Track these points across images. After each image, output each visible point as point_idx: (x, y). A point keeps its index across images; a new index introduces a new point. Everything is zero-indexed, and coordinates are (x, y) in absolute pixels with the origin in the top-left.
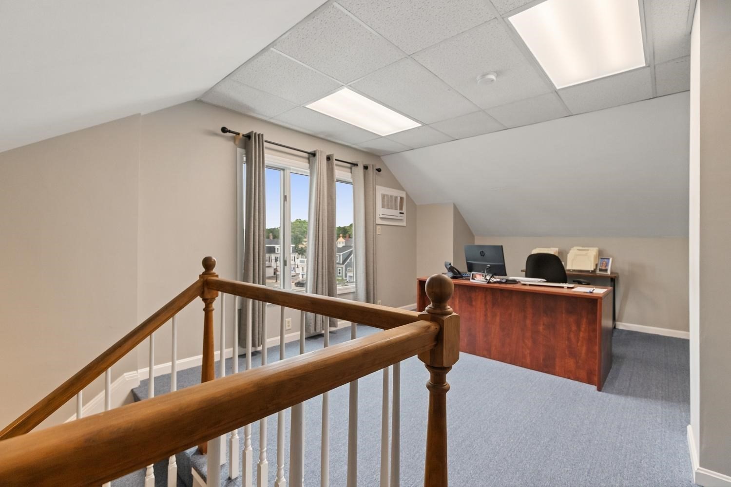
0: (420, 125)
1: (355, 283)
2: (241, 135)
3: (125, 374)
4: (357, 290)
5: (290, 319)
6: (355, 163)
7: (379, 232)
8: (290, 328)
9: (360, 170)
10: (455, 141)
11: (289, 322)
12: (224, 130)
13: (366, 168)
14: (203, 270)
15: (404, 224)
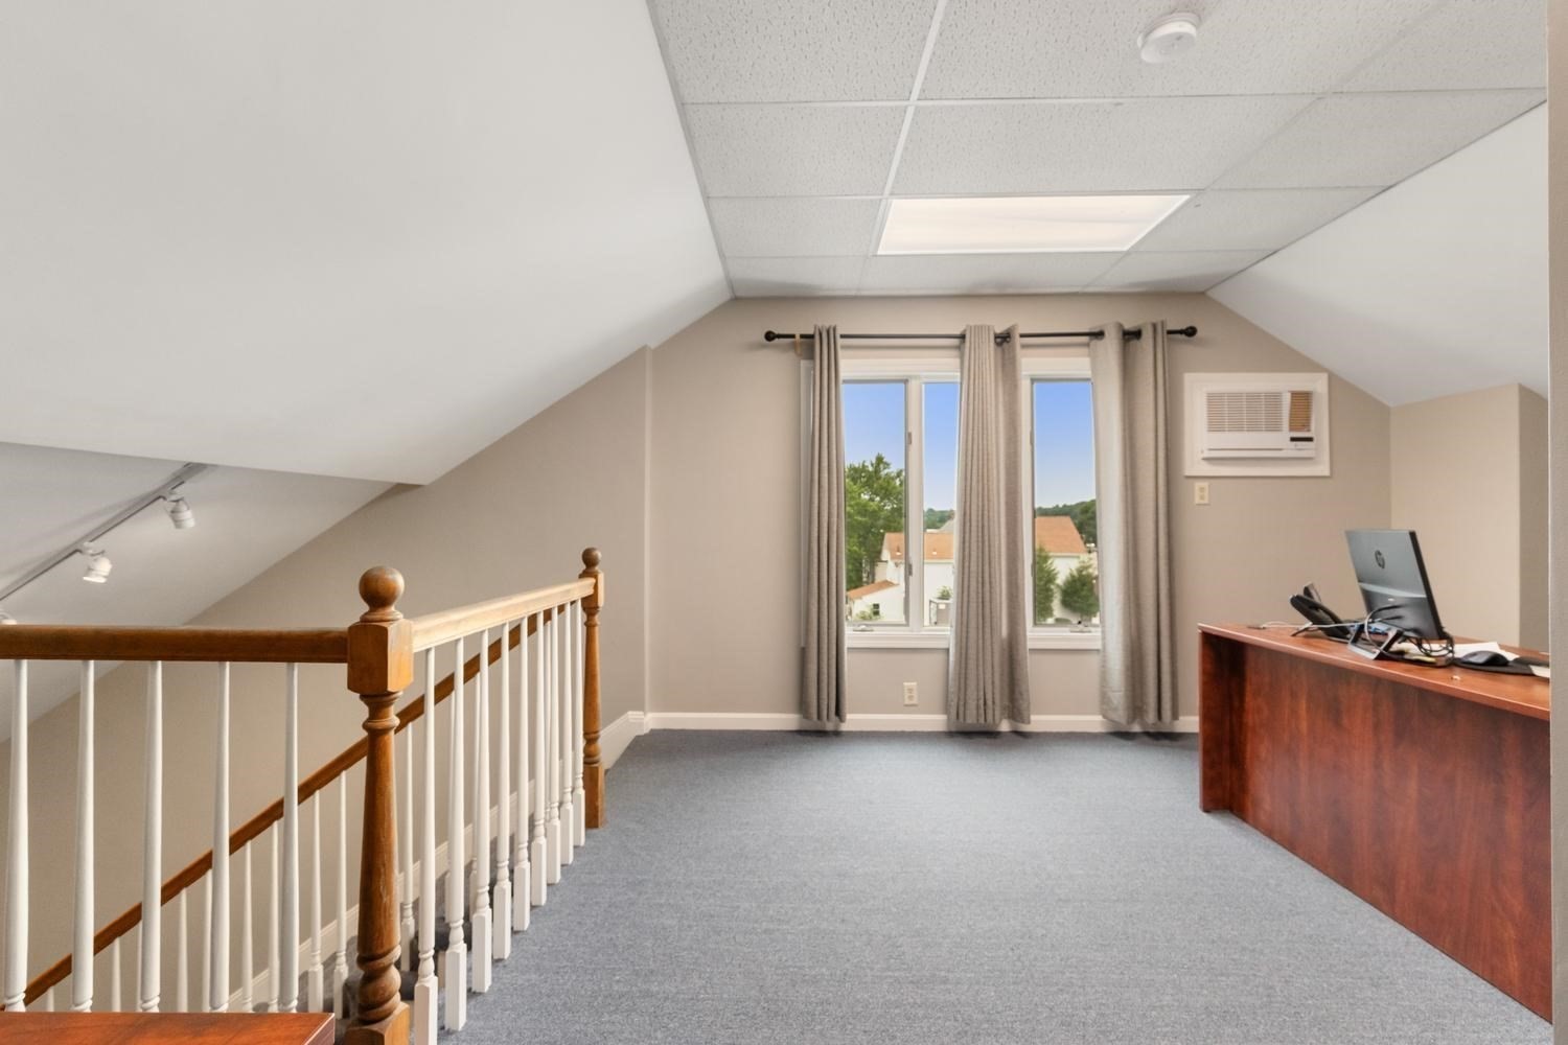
0: (1186, 197)
1: (1099, 629)
2: (798, 337)
3: (630, 713)
4: (1104, 645)
5: (915, 684)
6: (1097, 330)
7: (1202, 498)
8: (915, 701)
9: (1110, 346)
10: (1388, 192)
11: (910, 690)
12: (770, 336)
13: (1131, 336)
14: (584, 567)
15: (1323, 469)
